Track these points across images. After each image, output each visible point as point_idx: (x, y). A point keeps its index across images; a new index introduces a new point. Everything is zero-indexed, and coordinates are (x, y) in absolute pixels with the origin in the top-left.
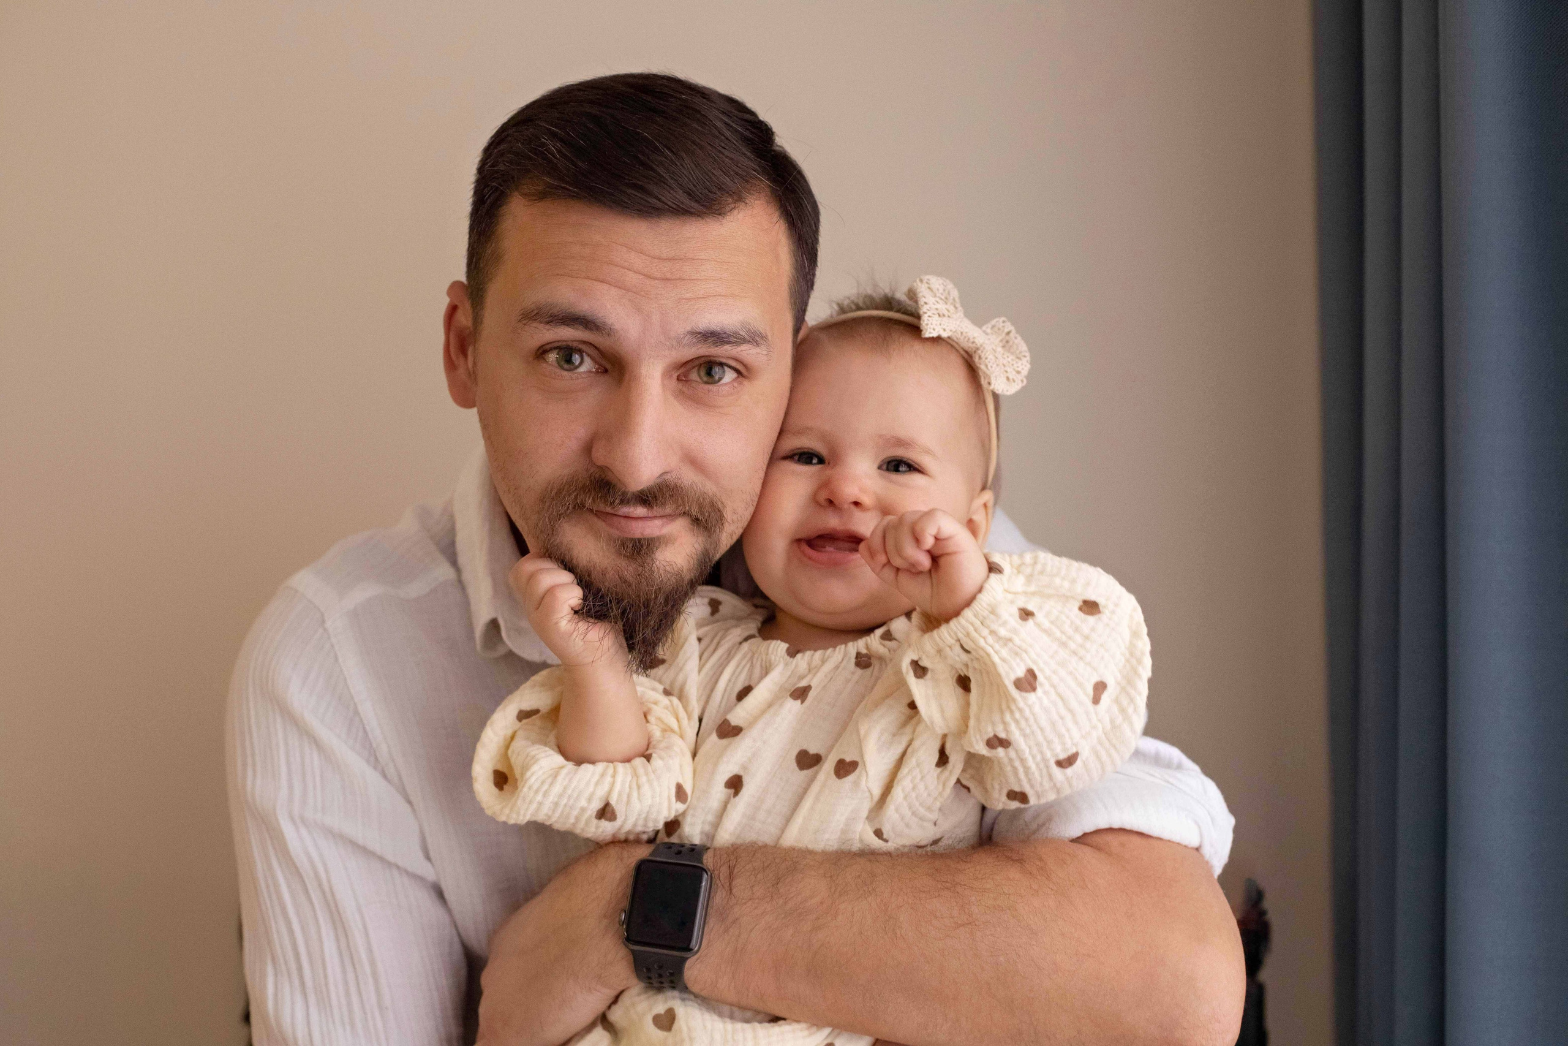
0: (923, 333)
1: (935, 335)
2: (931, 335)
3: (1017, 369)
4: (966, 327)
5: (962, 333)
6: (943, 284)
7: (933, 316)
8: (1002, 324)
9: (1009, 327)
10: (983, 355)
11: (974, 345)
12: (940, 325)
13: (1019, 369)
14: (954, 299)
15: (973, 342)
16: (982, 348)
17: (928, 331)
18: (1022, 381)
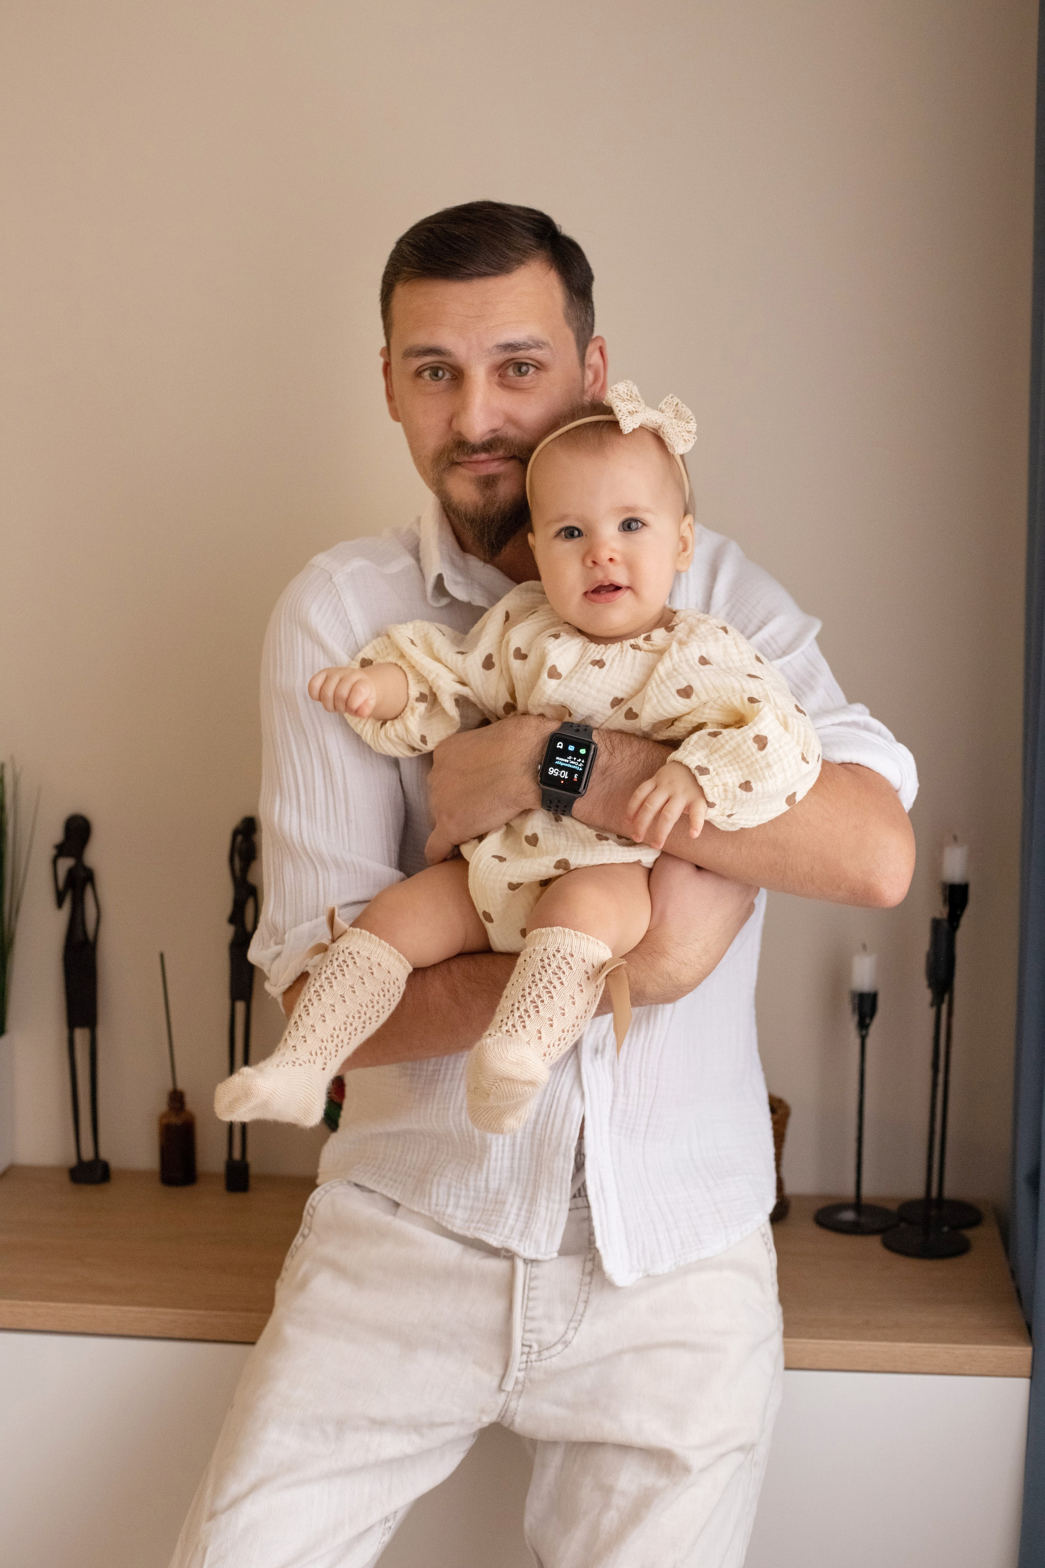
0: (623, 431)
1: (631, 430)
2: (629, 432)
3: (688, 430)
4: (649, 414)
5: (647, 419)
6: (626, 386)
7: (627, 418)
8: (671, 400)
9: (677, 400)
10: (665, 431)
11: (657, 424)
12: (633, 422)
13: (690, 430)
14: (636, 395)
15: (656, 423)
16: (663, 426)
17: (626, 430)
18: (694, 438)
